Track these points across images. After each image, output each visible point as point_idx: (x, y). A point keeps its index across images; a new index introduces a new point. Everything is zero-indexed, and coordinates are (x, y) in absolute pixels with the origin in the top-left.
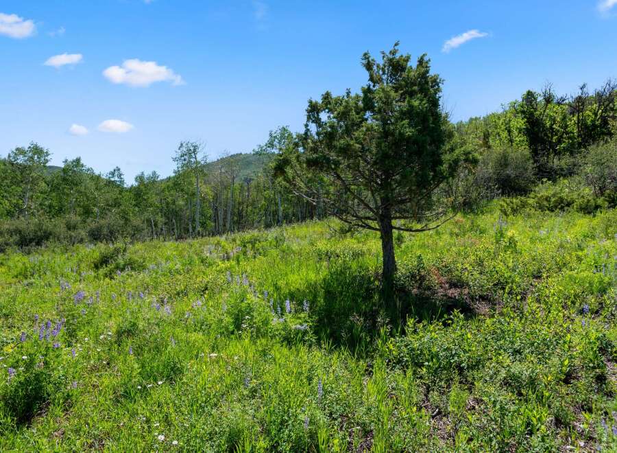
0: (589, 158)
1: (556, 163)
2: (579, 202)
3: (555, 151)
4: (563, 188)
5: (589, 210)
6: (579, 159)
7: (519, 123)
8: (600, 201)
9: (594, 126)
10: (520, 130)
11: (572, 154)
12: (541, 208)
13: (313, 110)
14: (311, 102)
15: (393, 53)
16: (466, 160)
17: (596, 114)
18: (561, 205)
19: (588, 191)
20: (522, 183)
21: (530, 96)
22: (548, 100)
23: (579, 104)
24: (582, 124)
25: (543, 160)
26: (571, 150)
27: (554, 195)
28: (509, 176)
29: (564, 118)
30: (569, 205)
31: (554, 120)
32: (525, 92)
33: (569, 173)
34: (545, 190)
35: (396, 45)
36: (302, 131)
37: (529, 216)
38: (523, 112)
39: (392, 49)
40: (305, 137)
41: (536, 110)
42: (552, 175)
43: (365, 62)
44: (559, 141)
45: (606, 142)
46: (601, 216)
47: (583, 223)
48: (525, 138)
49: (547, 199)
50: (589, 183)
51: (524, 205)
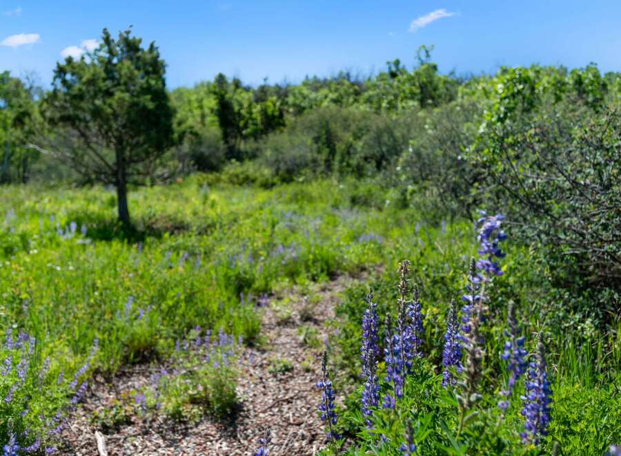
0: (269, 145)
1: (242, 146)
2: (260, 180)
3: (241, 135)
4: (250, 168)
5: (267, 186)
6: (261, 144)
7: (211, 103)
8: (276, 180)
9: (273, 117)
10: (212, 110)
11: (256, 139)
12: (231, 182)
13: (61, 71)
14: (58, 64)
15: (128, 33)
16: (191, 133)
17: (274, 105)
18: (247, 181)
19: (267, 172)
20: (214, 161)
21: (221, 79)
22: (237, 84)
23: (262, 94)
24: (264, 112)
25: (232, 141)
26: (256, 135)
27: (242, 173)
28: (202, 154)
29: (250, 106)
30: (253, 181)
31: (241, 105)
32: (217, 74)
33: (253, 156)
34: (233, 168)
35: (131, 26)
36: (51, 89)
37: (223, 189)
38: (215, 93)
39: (127, 29)
40: (54, 95)
41: (226, 92)
42: (240, 157)
43: (104, 36)
44: (246, 126)
45: (282, 132)
46: (275, 190)
47: (262, 196)
48: (216, 118)
49: (237, 176)
50: (269, 164)
51: (218, 180)
